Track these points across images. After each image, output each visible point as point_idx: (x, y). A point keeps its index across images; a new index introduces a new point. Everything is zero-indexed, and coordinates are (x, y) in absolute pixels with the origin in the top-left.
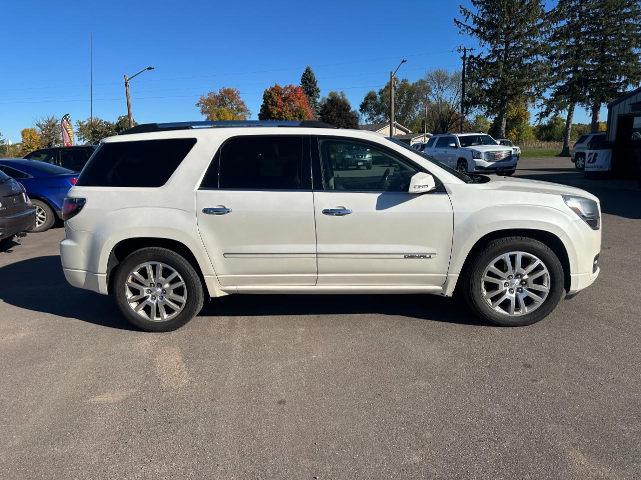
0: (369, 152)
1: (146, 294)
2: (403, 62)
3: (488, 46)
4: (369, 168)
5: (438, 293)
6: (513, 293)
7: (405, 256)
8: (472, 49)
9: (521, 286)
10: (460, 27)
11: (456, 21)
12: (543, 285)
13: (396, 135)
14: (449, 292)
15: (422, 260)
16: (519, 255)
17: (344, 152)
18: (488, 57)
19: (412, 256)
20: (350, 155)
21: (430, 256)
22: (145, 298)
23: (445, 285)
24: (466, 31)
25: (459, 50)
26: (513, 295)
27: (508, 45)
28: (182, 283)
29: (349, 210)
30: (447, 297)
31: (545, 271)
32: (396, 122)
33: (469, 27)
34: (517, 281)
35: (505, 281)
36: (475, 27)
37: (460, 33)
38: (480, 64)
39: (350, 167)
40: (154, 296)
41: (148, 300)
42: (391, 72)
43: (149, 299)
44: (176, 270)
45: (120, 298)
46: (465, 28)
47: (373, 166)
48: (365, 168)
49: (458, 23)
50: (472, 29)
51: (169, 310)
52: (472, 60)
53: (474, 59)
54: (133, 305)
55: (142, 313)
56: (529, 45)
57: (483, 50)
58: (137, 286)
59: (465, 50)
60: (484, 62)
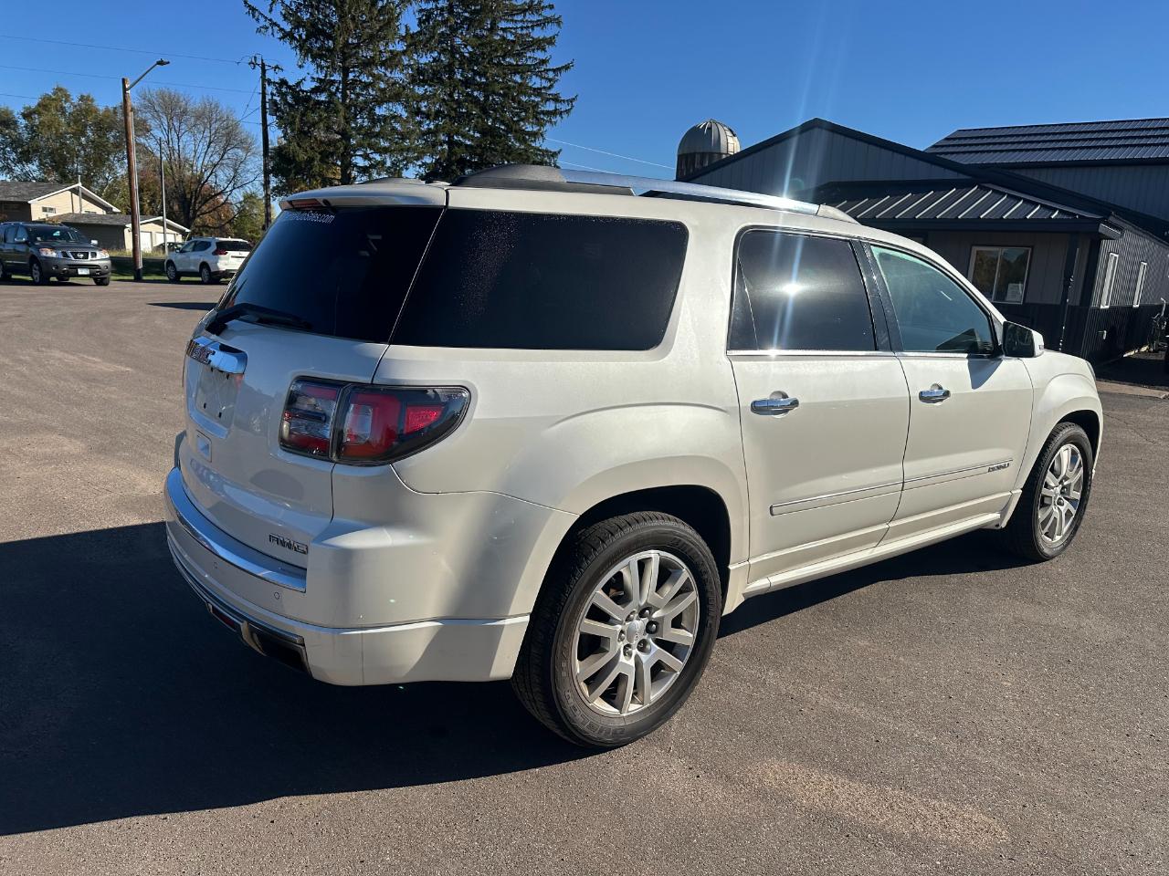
2: (161, 63)
3: (310, 68)
8: (277, 67)
10: (258, 20)
11: (250, 6)
18: (315, 90)
24: (270, 30)
27: (348, 76)
32: (80, 184)
33: (275, 24)
36: (288, 28)
37: (259, 30)
42: (124, 80)
46: (267, 24)
49: (253, 9)
50: (281, 30)
52: (284, 90)
53: (289, 87)
56: (382, 85)
57: (302, 73)
59: (263, 65)
60: (308, 99)
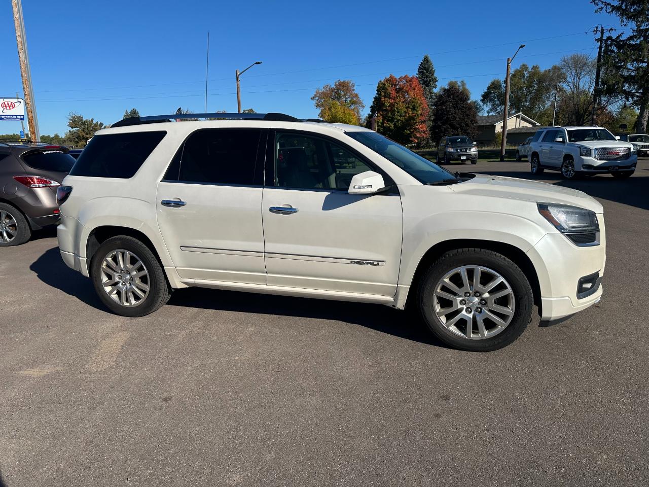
0: (477, 145)
1: (117, 279)
2: (522, 46)
3: (632, 25)
4: (473, 162)
5: (390, 305)
6: (471, 312)
7: (351, 262)
8: (612, 29)
9: (480, 306)
12: (507, 307)
13: (521, 127)
14: (401, 304)
15: (369, 266)
16: (479, 269)
17: (446, 146)
18: (631, 38)
19: (359, 262)
20: (453, 148)
21: (378, 264)
22: (117, 283)
23: (396, 296)
24: (604, 9)
25: (595, 31)
26: (471, 316)
28: (146, 272)
29: (295, 209)
30: (399, 310)
31: (509, 290)
32: (521, 113)
33: (609, 4)
34: (476, 300)
35: (462, 298)
36: (616, 3)
37: (596, 11)
38: (619, 46)
39: (452, 162)
40: (124, 282)
41: (118, 285)
42: (508, 60)
43: (120, 285)
44: (141, 259)
45: (96, 281)
46: (603, 6)
47: (478, 160)
48: (469, 162)
50: (612, 6)
51: (137, 298)
52: (609, 42)
53: (612, 40)
54: (108, 289)
55: (114, 296)
57: (625, 29)
58: (110, 272)
59: (602, 30)
60: (625, 44)
